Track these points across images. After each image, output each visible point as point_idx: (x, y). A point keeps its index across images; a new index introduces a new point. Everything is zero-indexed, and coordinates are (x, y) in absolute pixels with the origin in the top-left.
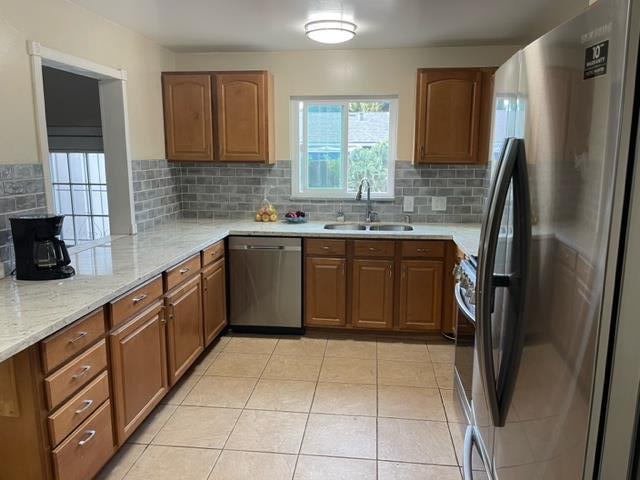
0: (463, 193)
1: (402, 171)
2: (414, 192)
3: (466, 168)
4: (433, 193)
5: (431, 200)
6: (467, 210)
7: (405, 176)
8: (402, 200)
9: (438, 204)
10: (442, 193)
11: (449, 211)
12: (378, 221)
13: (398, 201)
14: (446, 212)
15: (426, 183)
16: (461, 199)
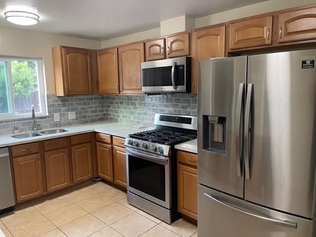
0: (82, 109)
1: (51, 100)
2: (59, 111)
3: (82, 97)
4: (69, 110)
5: (68, 114)
6: (85, 117)
7: (53, 102)
8: (53, 115)
9: (72, 116)
10: (73, 110)
11: (77, 118)
12: (41, 129)
13: (51, 116)
14: (76, 119)
15: (64, 105)
16: (82, 112)
